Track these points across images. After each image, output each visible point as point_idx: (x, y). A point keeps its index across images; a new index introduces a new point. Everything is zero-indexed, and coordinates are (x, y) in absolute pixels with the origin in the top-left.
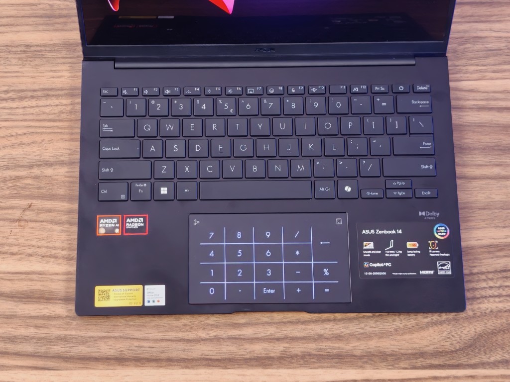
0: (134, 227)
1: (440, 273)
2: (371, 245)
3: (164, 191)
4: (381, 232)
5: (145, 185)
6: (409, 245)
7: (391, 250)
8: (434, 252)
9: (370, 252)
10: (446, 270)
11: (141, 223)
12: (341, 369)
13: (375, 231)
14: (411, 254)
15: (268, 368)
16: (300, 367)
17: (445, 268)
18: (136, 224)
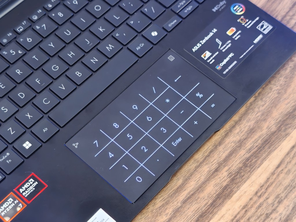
0: (32, 191)
1: (266, 32)
2: (208, 54)
3: (27, 145)
4: (204, 41)
5: (8, 154)
6: (229, 33)
7: (222, 46)
8: (249, 24)
9: (211, 58)
10: (266, 28)
11: (33, 183)
12: (276, 148)
13: (201, 43)
14: (237, 37)
15: (232, 196)
16: (251, 173)
17: (264, 27)
18: (31, 188)
